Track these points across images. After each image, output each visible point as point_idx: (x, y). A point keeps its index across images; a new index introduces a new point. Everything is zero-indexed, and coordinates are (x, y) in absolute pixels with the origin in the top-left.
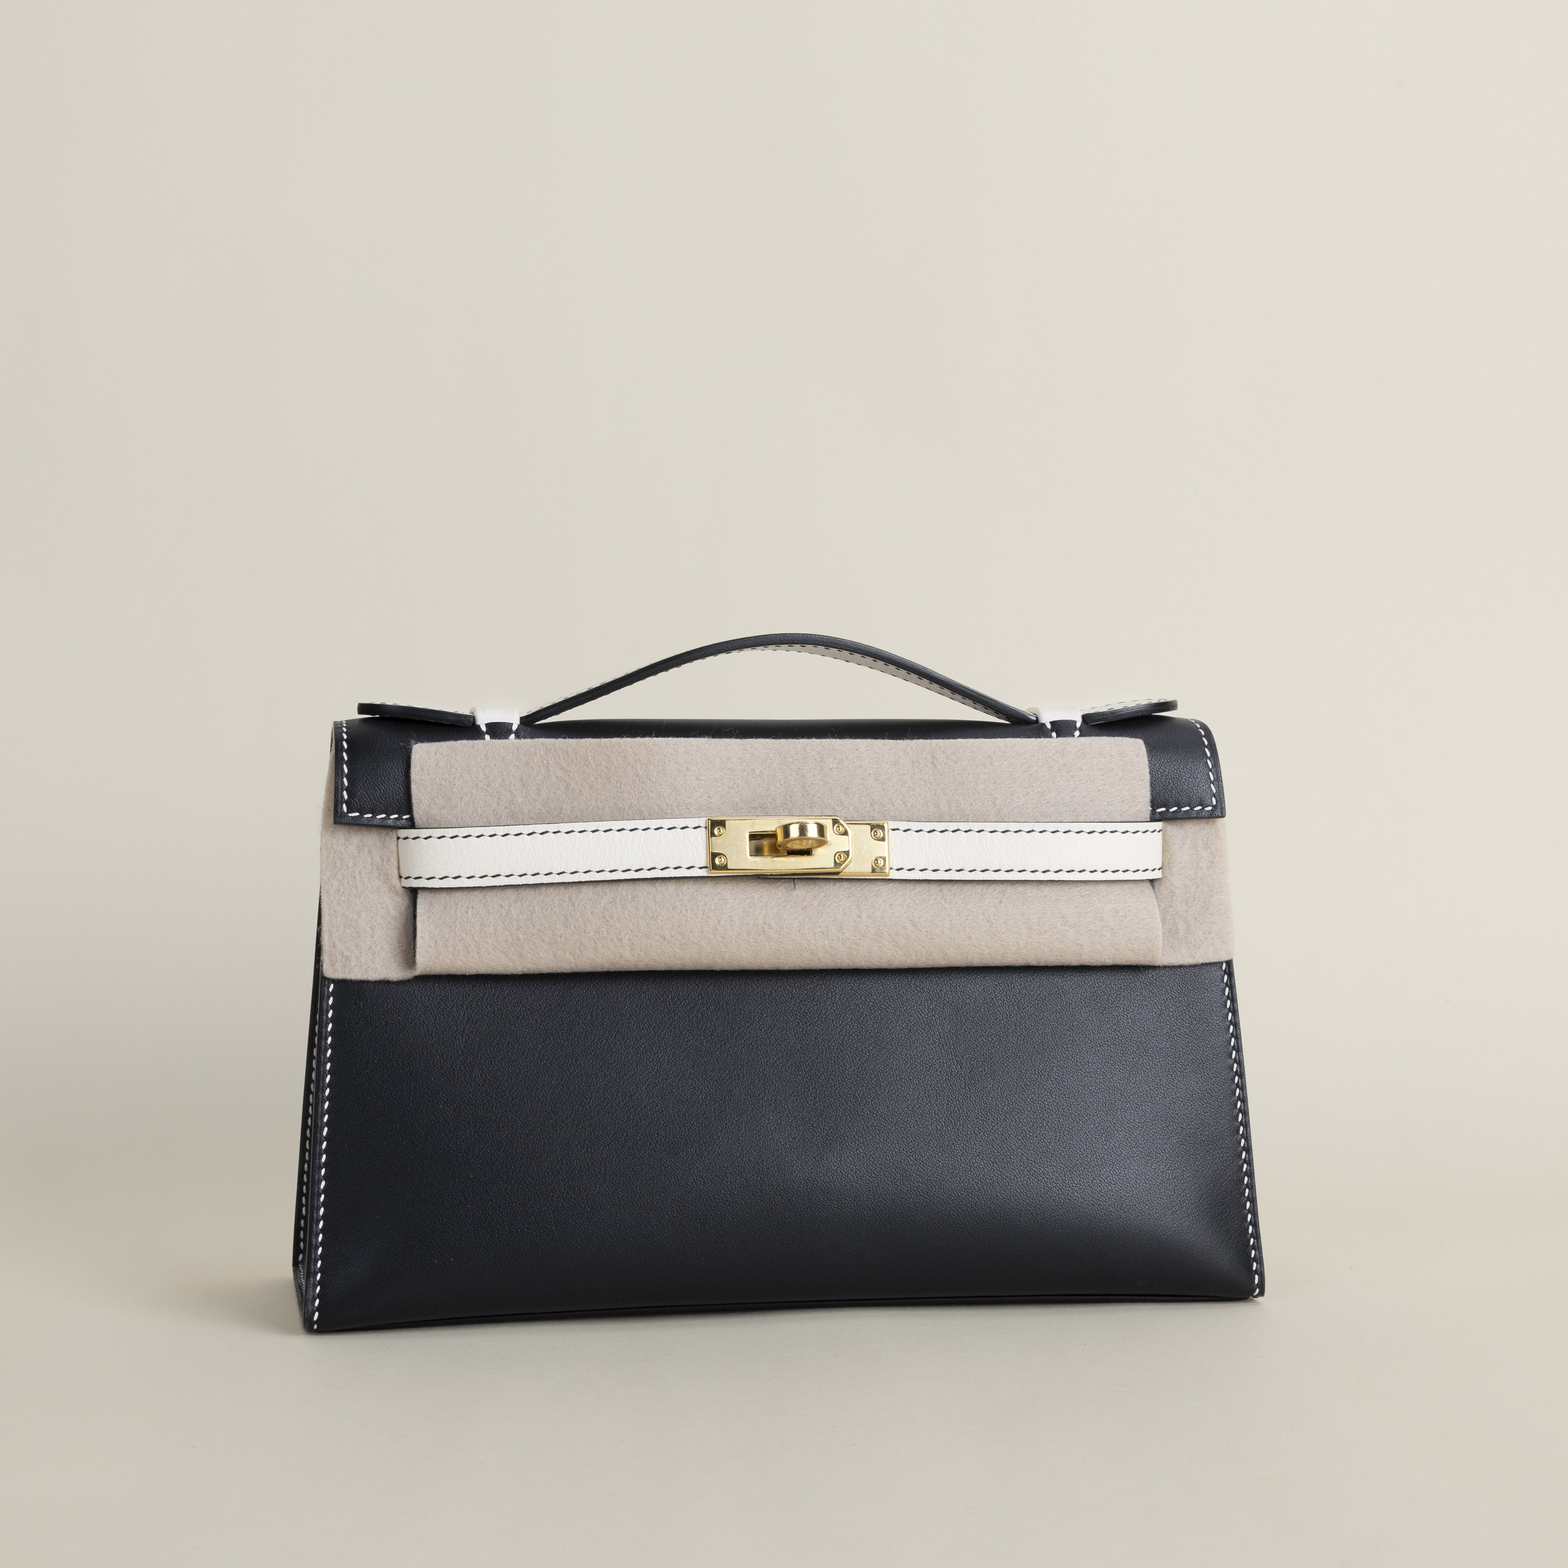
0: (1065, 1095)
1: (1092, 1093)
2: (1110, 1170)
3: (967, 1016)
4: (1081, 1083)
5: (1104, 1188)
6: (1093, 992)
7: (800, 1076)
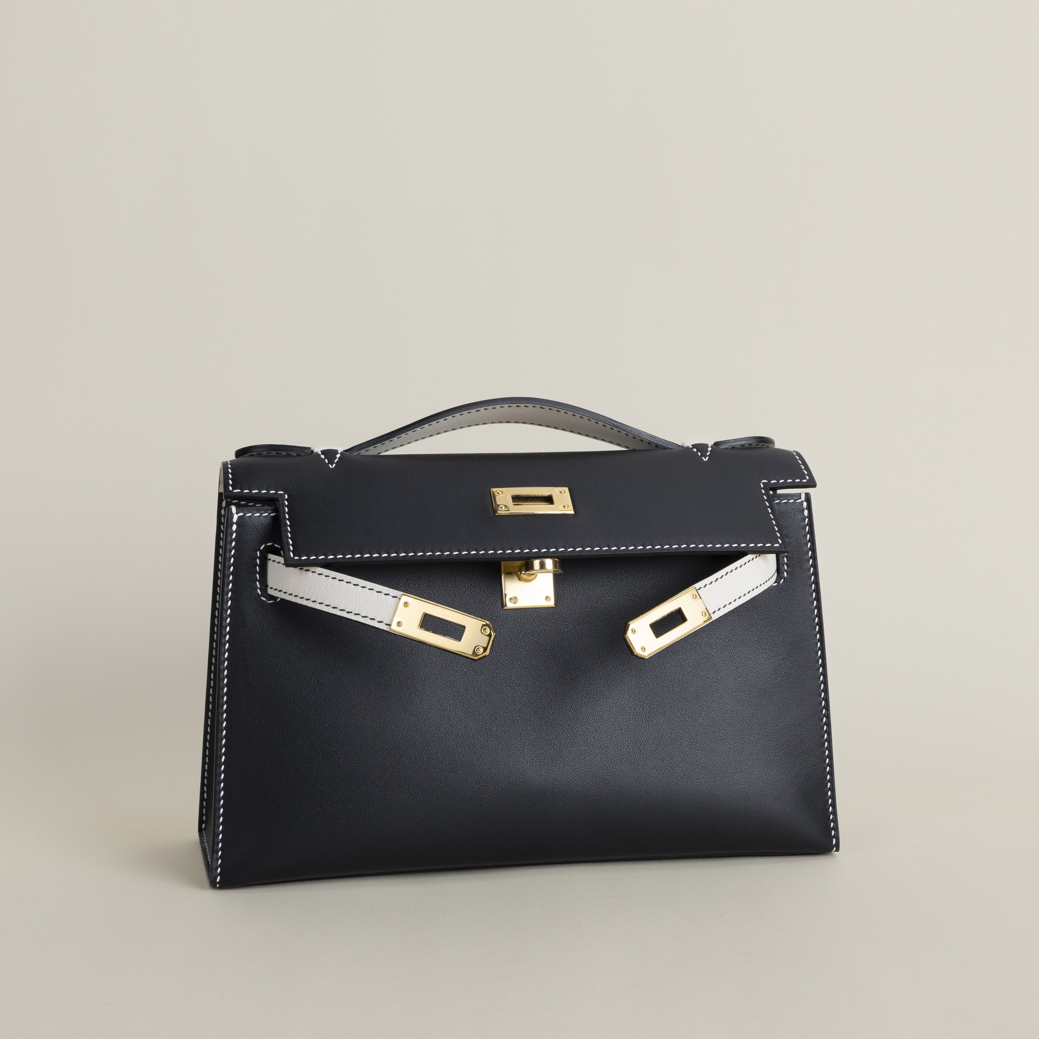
0: (711, 726)
1: (729, 724)
2: (740, 775)
3: (647, 675)
4: (722, 718)
5: (736, 788)
6: (731, 656)
7: (537, 717)
